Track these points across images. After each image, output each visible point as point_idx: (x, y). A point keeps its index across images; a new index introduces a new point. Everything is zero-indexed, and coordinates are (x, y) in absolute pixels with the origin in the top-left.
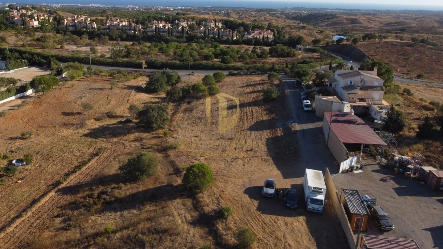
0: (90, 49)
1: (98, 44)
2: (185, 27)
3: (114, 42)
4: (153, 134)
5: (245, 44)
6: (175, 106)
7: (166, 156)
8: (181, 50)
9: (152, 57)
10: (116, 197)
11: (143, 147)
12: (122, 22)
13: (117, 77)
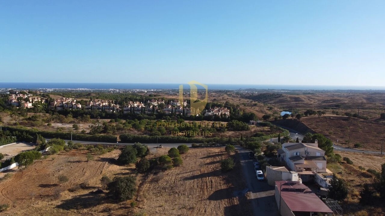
0: (73, 126)
1: (81, 122)
2: (156, 106)
3: (95, 120)
4: (120, 205)
5: (206, 120)
6: (143, 176)
8: (151, 125)
9: (125, 132)
12: (103, 103)
13: (94, 151)
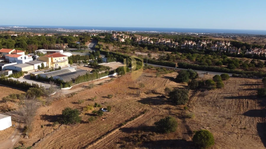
0: (148, 54)
1: (152, 52)
2: (205, 45)
3: (161, 52)
4: (177, 107)
5: (246, 57)
6: (193, 92)
7: (183, 122)
8: (201, 58)
9: (182, 61)
10: (151, 140)
11: (170, 113)
12: (167, 41)
13: (160, 71)
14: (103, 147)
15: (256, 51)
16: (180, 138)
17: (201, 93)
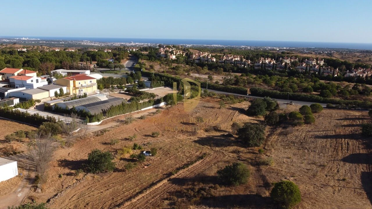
0: (208, 77)
1: (215, 74)
2: (288, 64)
3: (227, 73)
4: (249, 149)
5: (346, 81)
6: (271, 129)
7: (258, 170)
8: (283, 82)
9: (256, 86)
10: (212, 195)
11: (239, 158)
12: (235, 58)
13: (226, 100)
14: (146, 205)
15: (360, 73)
16: (253, 192)
17: (283, 130)
